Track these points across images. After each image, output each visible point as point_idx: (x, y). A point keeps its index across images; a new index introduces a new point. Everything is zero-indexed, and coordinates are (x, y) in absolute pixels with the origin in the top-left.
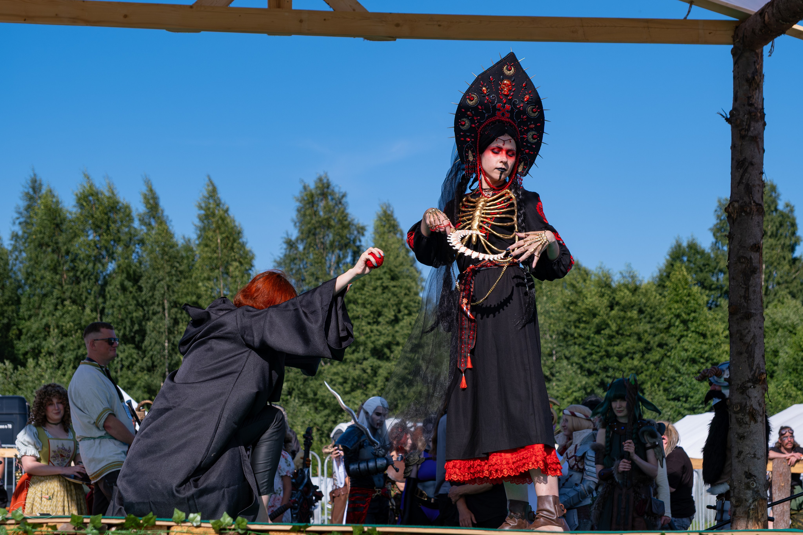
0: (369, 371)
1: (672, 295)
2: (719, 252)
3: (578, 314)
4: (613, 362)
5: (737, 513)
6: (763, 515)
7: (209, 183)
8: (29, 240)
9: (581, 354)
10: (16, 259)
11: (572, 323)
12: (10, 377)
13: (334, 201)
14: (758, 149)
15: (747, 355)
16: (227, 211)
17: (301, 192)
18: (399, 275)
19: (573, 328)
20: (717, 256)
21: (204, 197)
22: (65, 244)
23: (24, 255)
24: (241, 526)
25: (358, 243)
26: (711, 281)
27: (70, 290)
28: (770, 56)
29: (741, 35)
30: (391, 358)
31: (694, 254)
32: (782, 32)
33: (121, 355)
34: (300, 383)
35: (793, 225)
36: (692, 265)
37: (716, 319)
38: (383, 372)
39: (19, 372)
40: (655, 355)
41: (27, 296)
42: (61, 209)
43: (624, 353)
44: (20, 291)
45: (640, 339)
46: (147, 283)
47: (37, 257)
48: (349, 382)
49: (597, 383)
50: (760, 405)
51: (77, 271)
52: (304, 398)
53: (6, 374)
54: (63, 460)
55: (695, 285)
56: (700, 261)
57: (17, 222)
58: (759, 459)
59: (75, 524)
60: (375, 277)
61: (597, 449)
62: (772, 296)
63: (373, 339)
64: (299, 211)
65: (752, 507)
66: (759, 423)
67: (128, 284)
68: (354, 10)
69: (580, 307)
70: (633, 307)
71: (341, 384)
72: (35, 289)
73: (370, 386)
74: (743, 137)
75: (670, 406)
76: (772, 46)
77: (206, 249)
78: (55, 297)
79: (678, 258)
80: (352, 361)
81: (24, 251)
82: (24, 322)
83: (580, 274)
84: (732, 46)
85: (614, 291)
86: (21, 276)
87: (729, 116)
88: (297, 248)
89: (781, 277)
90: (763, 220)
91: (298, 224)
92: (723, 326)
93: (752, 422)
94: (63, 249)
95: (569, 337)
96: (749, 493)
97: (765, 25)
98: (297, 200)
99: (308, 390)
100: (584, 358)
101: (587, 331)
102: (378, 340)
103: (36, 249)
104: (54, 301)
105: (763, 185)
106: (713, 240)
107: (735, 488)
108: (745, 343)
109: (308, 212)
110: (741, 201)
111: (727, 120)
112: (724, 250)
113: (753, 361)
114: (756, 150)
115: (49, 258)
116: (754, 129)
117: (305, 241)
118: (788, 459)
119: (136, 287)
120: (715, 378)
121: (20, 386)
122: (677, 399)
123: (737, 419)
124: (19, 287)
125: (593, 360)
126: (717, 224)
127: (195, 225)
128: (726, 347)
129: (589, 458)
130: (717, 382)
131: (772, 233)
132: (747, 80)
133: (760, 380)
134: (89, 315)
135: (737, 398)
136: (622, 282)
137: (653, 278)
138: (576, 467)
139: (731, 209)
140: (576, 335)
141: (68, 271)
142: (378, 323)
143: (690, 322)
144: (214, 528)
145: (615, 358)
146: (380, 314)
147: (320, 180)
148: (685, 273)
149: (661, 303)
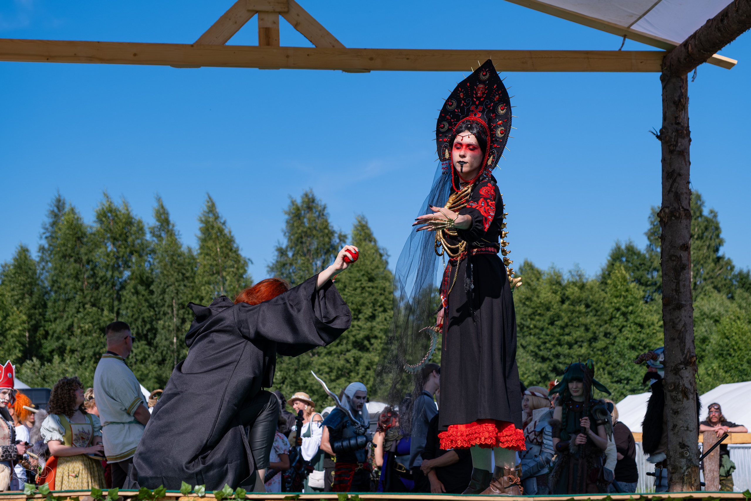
0: (352, 360)
1: (613, 291)
2: (653, 253)
3: (532, 308)
4: (565, 350)
5: (674, 479)
6: (696, 480)
7: (208, 200)
8: (54, 252)
9: (536, 343)
10: (43, 269)
11: (527, 317)
12: (38, 372)
13: (317, 213)
14: (685, 161)
15: (679, 341)
16: (224, 223)
17: (290, 206)
18: (375, 277)
19: (529, 320)
20: (651, 256)
21: (205, 212)
22: (86, 254)
23: (50, 265)
24: (240, 496)
26: (647, 278)
27: (90, 295)
28: (693, 81)
29: (668, 64)
30: (371, 349)
31: (632, 255)
32: (704, 61)
33: (135, 351)
34: (292, 372)
35: (717, 228)
36: (630, 265)
37: (651, 311)
38: (364, 362)
39: (45, 368)
40: (600, 344)
41: (53, 300)
42: (81, 225)
43: (573, 342)
44: (46, 297)
45: (587, 330)
46: (158, 287)
47: (61, 266)
48: (335, 371)
49: (550, 368)
50: (691, 384)
51: (97, 277)
52: (295, 386)
53: (34, 370)
54: (84, 442)
55: (632, 282)
56: (637, 262)
57: (44, 236)
58: (691, 431)
59: (95, 496)
60: (355, 279)
61: (553, 424)
62: (699, 290)
63: (354, 333)
64: (287, 222)
65: (686, 473)
66: (691, 400)
67: (140, 288)
68: (333, 46)
69: (535, 301)
70: (580, 301)
71: (328, 373)
72: (60, 295)
73: (353, 374)
74: (671, 152)
75: (614, 388)
76: (695, 72)
77: (207, 257)
78: (77, 302)
79: (618, 258)
80: (336, 353)
81: (50, 261)
82: (50, 323)
83: (533, 273)
84: (660, 73)
85: (564, 288)
86: (47, 284)
87: (659, 134)
88: (287, 255)
89: (708, 274)
90: (690, 223)
91: (287, 234)
92: (658, 317)
93: (685, 399)
94: (84, 258)
95: (525, 328)
96: (683, 461)
97: (689, 55)
98: (286, 213)
99: (299, 379)
100: (538, 347)
101: (541, 323)
102: (359, 334)
103: (60, 260)
104: (77, 305)
105: (690, 193)
106: (648, 243)
107: (671, 457)
108: (677, 331)
109: (295, 224)
110: (671, 207)
111: (658, 137)
112: (657, 252)
113: (685, 345)
114: (683, 163)
115: (71, 267)
116: (681, 145)
117: (293, 249)
118: (717, 432)
119: (147, 291)
120: (652, 361)
121: (47, 380)
122: (619, 381)
123: (671, 397)
124: (46, 293)
125: (547, 348)
126: (651, 229)
127: (198, 237)
128: (661, 336)
129: (546, 433)
130: (653, 365)
131: (698, 235)
132: (674, 103)
133: (691, 363)
134: (107, 316)
135: (671, 378)
136: (571, 280)
137: (597, 276)
138: (535, 440)
139: (662, 214)
140: (532, 326)
141: (88, 278)
142: (358, 319)
143: (628, 314)
144: (216, 498)
145: (566, 346)
146: (360, 312)
147: (306, 195)
148: (624, 272)
149: (604, 298)
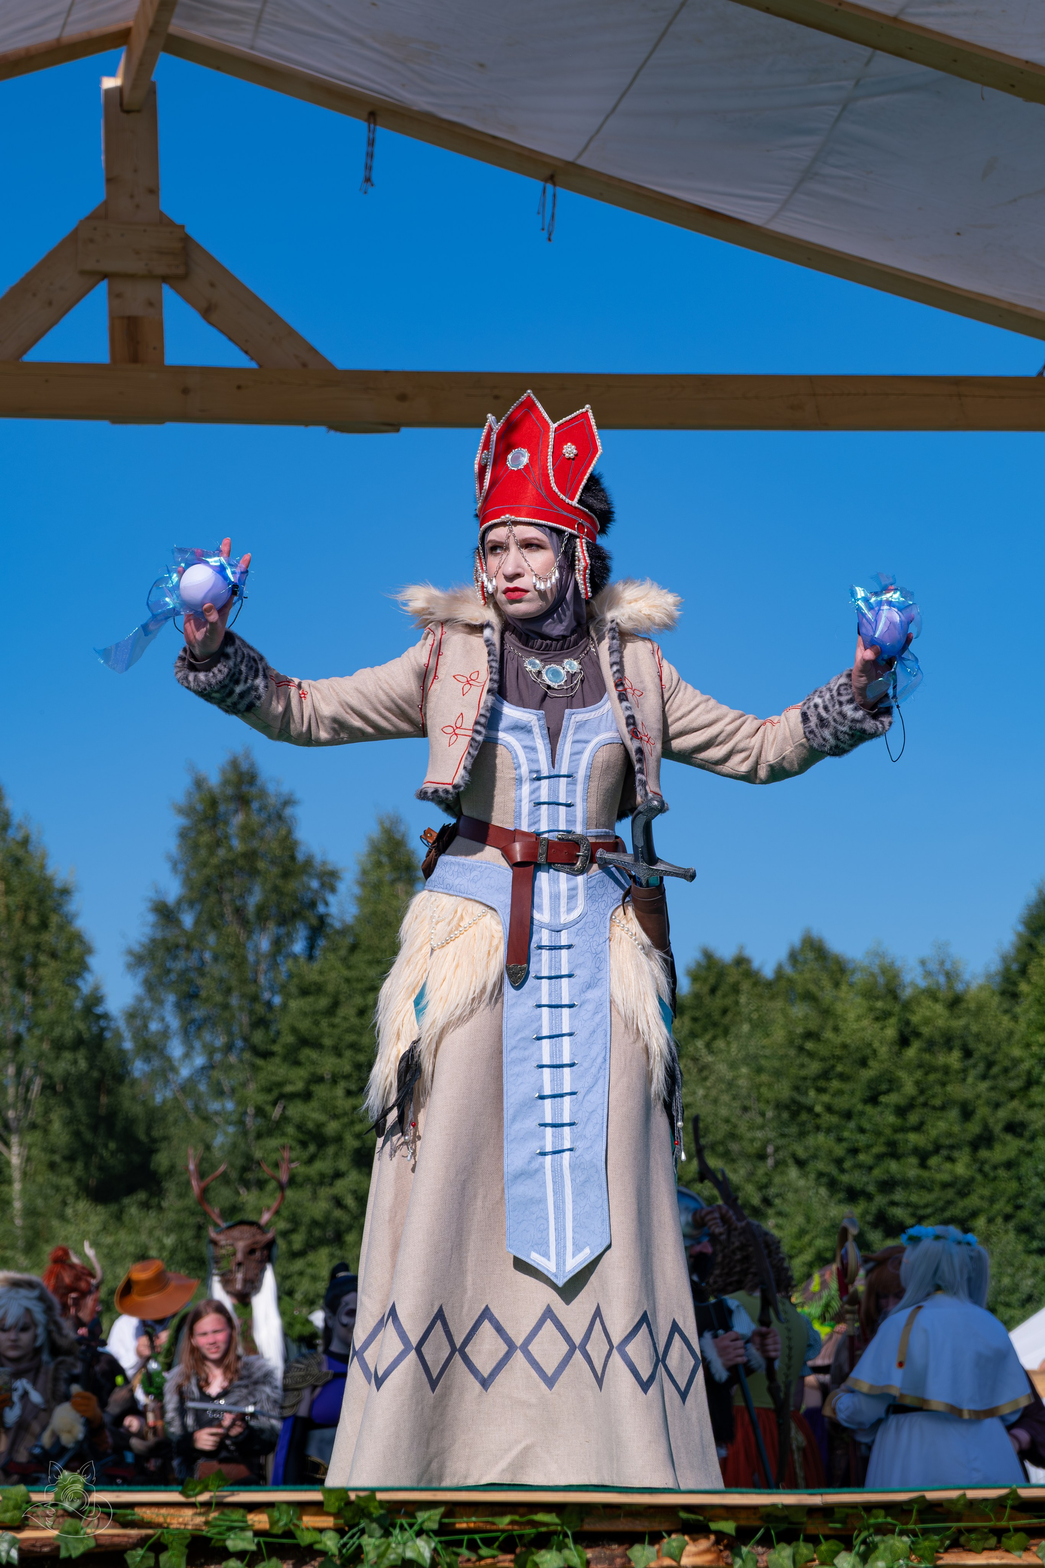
3: (823, 1059)
9: (831, 1152)
11: (811, 1082)
13: (264, 815)
16: (25, 842)
17: (189, 794)
19: (812, 1093)
25: (321, 909)
40: (998, 1154)
43: (930, 1147)
45: (965, 1115)
48: (303, 1229)
49: (869, 1218)
60: (359, 986)
63: (358, 1127)
64: (183, 835)
68: (305, 365)
69: (827, 1041)
70: (949, 1041)
73: (349, 1238)
80: (308, 1179)
83: (825, 969)
85: (907, 1006)
88: (179, 923)
91: (177, 866)
98: (181, 811)
100: (839, 1162)
101: (847, 1098)
109: (205, 838)
117: (196, 907)
125: (859, 1166)
136: (923, 985)
137: (990, 976)
140: (818, 1109)
147: (234, 766)
149: (1011, 1034)
